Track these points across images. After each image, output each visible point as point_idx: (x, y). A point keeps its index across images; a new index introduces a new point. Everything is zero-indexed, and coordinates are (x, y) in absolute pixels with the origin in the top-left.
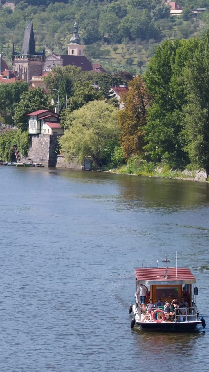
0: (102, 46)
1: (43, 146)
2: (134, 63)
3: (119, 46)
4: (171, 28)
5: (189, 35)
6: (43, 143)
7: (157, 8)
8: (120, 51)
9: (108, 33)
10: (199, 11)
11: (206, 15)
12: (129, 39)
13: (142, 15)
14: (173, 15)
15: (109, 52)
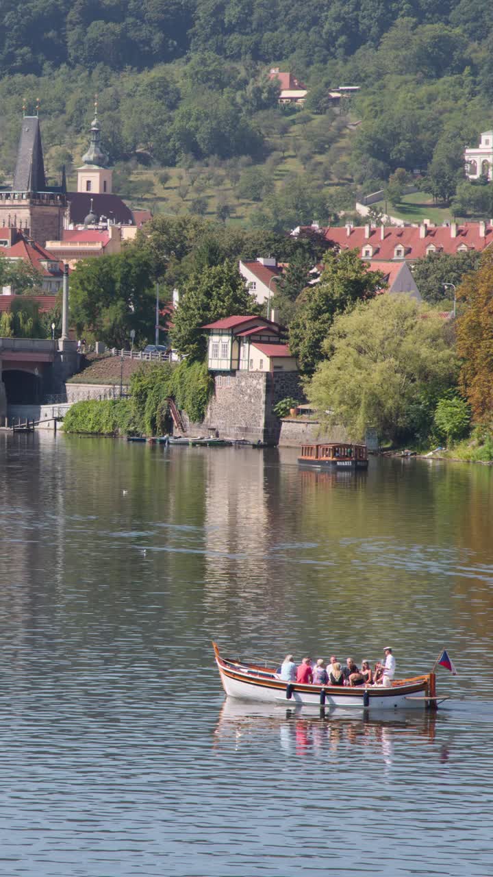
0: (133, 173)
1: (246, 398)
2: (209, 210)
3: (173, 172)
4: (284, 131)
5: (327, 146)
6: (249, 391)
7: (250, 88)
8: (173, 183)
9: (145, 142)
10: (342, 91)
11: (362, 101)
12: (193, 157)
13: (221, 102)
14: (284, 101)
15: (151, 184)
